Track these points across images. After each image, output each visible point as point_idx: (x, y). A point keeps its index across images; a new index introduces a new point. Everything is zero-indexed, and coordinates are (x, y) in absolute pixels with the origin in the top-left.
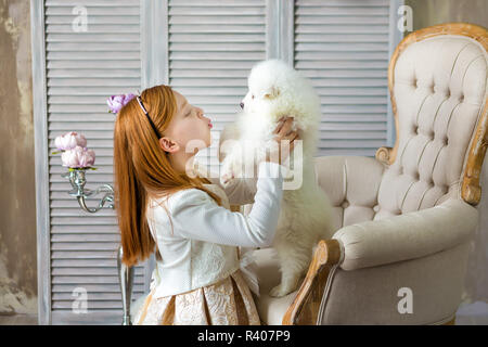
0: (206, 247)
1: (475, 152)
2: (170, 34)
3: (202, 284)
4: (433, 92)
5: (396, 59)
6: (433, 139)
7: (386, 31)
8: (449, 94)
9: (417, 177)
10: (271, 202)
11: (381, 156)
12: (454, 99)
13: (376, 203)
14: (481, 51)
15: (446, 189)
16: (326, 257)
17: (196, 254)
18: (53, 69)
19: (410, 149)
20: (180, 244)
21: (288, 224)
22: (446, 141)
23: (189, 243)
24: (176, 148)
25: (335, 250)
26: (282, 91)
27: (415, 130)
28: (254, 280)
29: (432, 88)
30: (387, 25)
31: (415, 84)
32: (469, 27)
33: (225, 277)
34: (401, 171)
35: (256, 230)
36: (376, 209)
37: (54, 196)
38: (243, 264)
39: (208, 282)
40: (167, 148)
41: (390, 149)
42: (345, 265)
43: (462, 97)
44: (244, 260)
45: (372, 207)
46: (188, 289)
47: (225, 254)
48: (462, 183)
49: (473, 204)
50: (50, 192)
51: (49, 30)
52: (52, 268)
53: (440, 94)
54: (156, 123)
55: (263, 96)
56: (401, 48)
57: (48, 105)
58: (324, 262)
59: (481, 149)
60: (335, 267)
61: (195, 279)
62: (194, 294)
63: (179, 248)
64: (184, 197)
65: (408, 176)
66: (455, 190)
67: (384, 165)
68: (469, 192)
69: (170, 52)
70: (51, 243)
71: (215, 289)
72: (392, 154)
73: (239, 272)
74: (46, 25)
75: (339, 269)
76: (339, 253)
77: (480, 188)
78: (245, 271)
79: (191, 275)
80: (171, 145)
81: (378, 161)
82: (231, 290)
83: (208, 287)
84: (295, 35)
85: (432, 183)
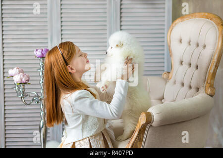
0: (90, 118)
1: (212, 71)
2: (61, 22)
3: (88, 136)
4: (190, 45)
5: (171, 31)
6: (190, 67)
7: (163, 19)
8: (198, 45)
9: (183, 85)
10: (121, 98)
11: (165, 76)
12: (201, 47)
13: (163, 98)
14: (213, 25)
15: (198, 89)
16: (145, 120)
17: (85, 121)
18: (6, 39)
19: (179, 72)
20: (77, 117)
21: (130, 108)
22: (197, 67)
23: (82, 116)
24: (74, 71)
25: (149, 117)
26: (124, 44)
27: (181, 63)
28: (112, 134)
29: (189, 43)
30: (164, 16)
31: (181, 41)
32: (206, 14)
33: (99, 132)
34: (175, 83)
35: (114, 111)
36: (163, 101)
37: (6, 99)
38: (107, 126)
39: (91, 134)
40: (70, 71)
41: (169, 73)
42: (154, 124)
43: (205, 46)
44: (108, 124)
45: (161, 100)
46: (81, 138)
47: (98, 121)
48: (206, 86)
49: (211, 96)
50: (5, 97)
51: (4, 20)
52: (5, 134)
53: (193, 45)
54: (66, 58)
55: (115, 46)
56: (173, 25)
57: (3, 56)
58: (144, 122)
59: (214, 70)
60: (149, 125)
61: (85, 133)
62: (85, 140)
63: (77, 119)
64: (79, 93)
65: (178, 85)
66: (202, 90)
67: (166, 80)
68: (209, 90)
69: (62, 30)
70: (5, 122)
71: (95, 138)
72: (170, 75)
73: (105, 129)
74: (2, 18)
75: (151, 126)
76: (151, 118)
77: (215, 88)
78: (108, 129)
79: (83, 131)
80: (72, 69)
81: (163, 78)
82: (102, 139)
83: (91, 137)
84: (121, 21)
85: (190, 87)
